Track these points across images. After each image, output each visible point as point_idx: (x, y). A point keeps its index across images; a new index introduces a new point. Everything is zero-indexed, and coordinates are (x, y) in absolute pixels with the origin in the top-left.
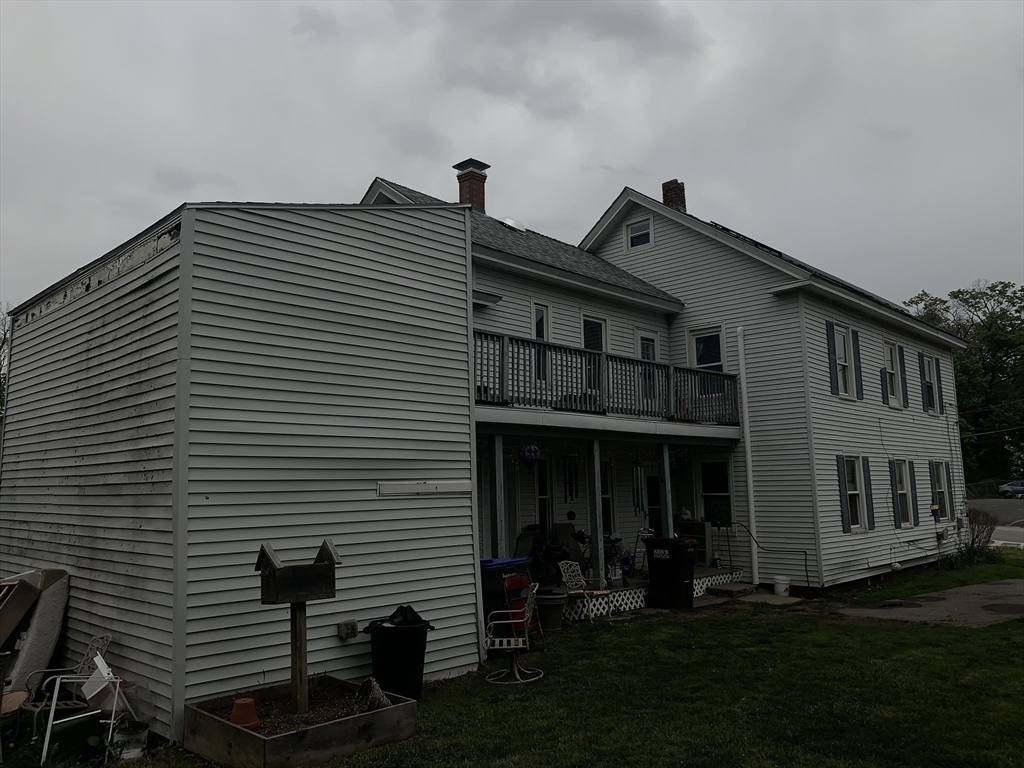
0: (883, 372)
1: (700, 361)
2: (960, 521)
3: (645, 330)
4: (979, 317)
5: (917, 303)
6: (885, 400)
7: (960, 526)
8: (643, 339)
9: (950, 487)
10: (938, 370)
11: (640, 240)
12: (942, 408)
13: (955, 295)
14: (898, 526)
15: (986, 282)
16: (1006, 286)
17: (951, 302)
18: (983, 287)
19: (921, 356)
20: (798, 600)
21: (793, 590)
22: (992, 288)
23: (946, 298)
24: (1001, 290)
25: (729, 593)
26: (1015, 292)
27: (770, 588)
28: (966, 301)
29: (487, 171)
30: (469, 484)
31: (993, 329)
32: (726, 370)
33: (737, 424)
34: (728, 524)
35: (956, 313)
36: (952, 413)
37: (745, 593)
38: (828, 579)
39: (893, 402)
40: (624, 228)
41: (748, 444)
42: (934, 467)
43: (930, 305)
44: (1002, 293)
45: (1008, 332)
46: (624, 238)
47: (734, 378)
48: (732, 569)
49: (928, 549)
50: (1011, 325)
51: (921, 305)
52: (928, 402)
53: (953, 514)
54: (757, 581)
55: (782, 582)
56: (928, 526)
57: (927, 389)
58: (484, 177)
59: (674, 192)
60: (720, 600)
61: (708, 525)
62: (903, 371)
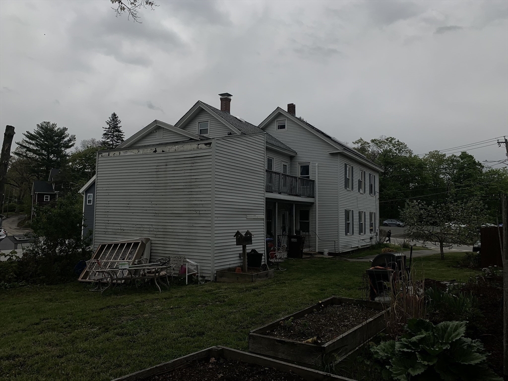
0: (359, 181)
1: (301, 174)
2: (377, 233)
3: (284, 162)
4: (381, 151)
5: (358, 143)
6: (359, 191)
7: (377, 235)
8: (284, 165)
9: (375, 221)
10: (375, 180)
11: (283, 127)
12: (375, 193)
13: (373, 141)
14: (360, 234)
15: (385, 136)
16: (393, 139)
17: (371, 144)
18: (383, 139)
19: (370, 175)
20: (332, 257)
21: (330, 254)
22: (387, 140)
23: (369, 142)
24: (390, 140)
25: (311, 254)
26: (395, 142)
27: (322, 253)
28: (377, 144)
29: (231, 97)
30: (264, 217)
31: (386, 157)
32: (311, 178)
33: (314, 197)
34: (308, 231)
35: (372, 148)
36: (377, 194)
37: (315, 254)
38: (341, 250)
39: (361, 191)
40: (276, 122)
41: (317, 205)
42: (371, 214)
43: (363, 144)
44: (391, 142)
45: (392, 159)
46: (275, 125)
47: (313, 181)
48: (309, 247)
49: (367, 242)
50: (393, 156)
51: (360, 144)
52: (371, 192)
53: (375, 231)
54: (317, 251)
55: (326, 251)
56: (368, 234)
57: (371, 186)
58: (230, 100)
59: (292, 108)
60: (309, 256)
61: (301, 231)
62: (365, 180)
